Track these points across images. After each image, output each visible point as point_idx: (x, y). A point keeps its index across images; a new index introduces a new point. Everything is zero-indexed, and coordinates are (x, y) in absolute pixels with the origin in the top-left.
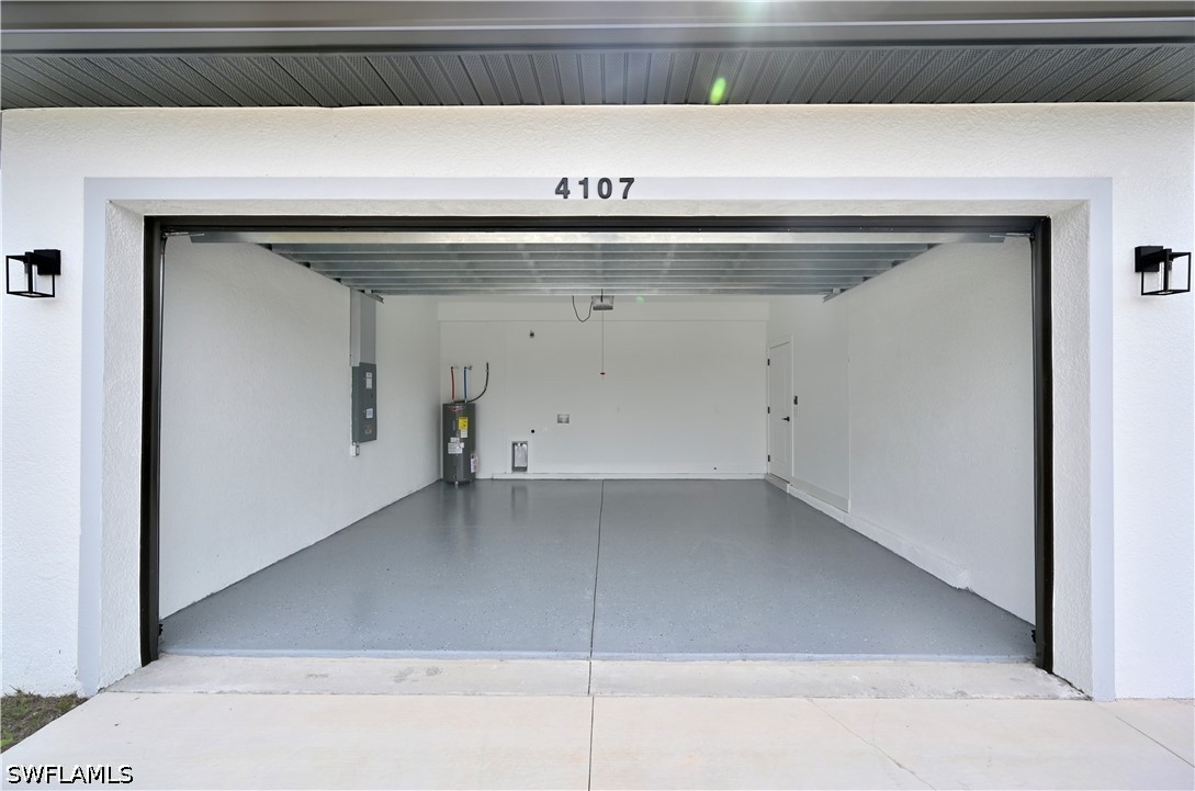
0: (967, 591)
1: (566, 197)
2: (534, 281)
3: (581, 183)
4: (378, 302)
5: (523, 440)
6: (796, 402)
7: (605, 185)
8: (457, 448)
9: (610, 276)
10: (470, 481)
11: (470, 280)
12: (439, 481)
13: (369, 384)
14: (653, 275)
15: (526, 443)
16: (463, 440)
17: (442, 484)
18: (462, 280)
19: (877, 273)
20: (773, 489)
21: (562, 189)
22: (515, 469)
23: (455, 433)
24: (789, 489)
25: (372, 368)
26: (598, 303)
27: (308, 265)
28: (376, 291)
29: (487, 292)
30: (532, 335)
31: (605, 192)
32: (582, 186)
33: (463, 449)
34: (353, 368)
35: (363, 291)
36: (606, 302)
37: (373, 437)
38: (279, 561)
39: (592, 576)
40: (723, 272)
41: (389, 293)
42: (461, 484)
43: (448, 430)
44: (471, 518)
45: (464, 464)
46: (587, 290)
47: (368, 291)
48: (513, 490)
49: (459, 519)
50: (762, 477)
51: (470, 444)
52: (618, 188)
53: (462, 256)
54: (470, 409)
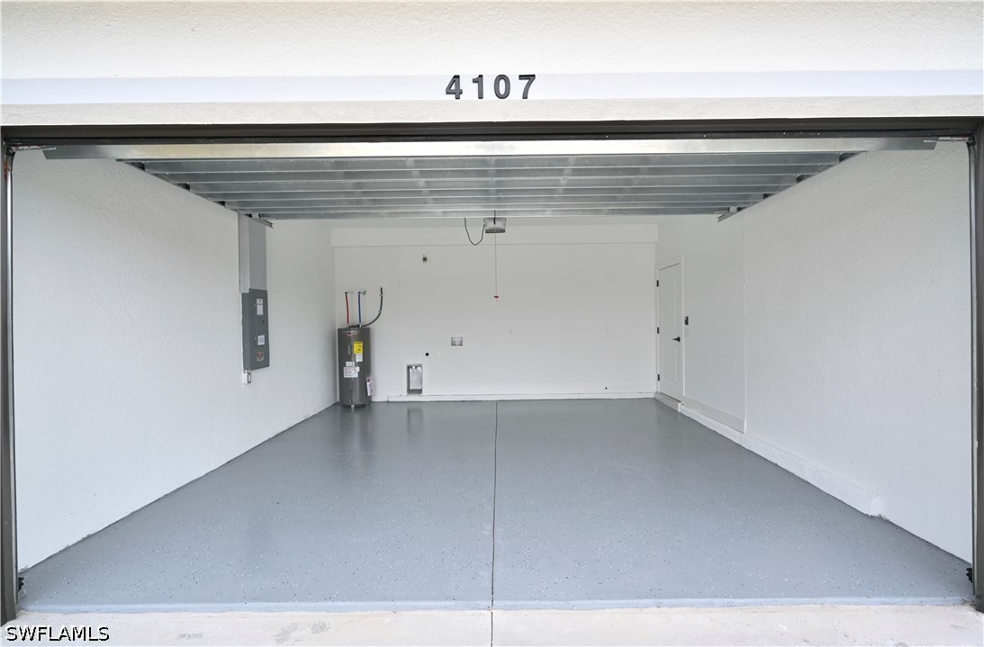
0: (880, 518)
1: (458, 98)
2: (425, 202)
3: (474, 81)
4: (268, 228)
5: (418, 363)
6: (687, 323)
7: (502, 83)
8: (352, 372)
9: (503, 195)
10: (366, 405)
11: (359, 202)
12: (335, 405)
13: (260, 311)
14: (548, 193)
15: (420, 366)
16: (359, 364)
17: (339, 407)
18: (351, 202)
19: (778, 189)
20: (664, 408)
21: (453, 87)
22: (410, 391)
23: (350, 357)
24: (680, 408)
25: (263, 295)
26: (491, 225)
27: (187, 187)
28: (263, 215)
29: (377, 215)
30: (425, 259)
31: (502, 91)
32: (476, 85)
33: (359, 373)
34: (243, 294)
35: (250, 216)
36: (499, 225)
37: (266, 364)
38: (166, 496)
39: (490, 508)
40: (620, 190)
41: (278, 217)
42: (356, 407)
43: (343, 355)
44: (368, 441)
45: (360, 386)
46: (477, 212)
47: (256, 215)
48: (409, 412)
49: (355, 443)
50: (652, 396)
51: (366, 368)
52: (517, 87)
53: (349, 175)
54: (364, 334)
